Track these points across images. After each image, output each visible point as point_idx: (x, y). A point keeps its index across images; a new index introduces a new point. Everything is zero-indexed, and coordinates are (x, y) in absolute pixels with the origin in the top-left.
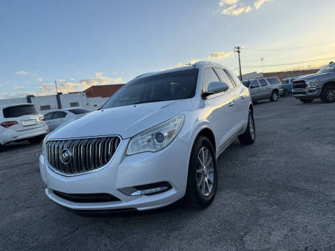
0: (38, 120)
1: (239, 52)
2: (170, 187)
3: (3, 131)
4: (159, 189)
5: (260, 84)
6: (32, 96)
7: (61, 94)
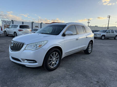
0: (29, 31)
1: (109, 18)
2: (36, 62)
3: (19, 32)
4: (33, 62)
5: (111, 32)
6: (34, 22)
7: (42, 23)
